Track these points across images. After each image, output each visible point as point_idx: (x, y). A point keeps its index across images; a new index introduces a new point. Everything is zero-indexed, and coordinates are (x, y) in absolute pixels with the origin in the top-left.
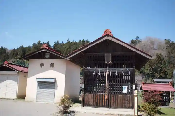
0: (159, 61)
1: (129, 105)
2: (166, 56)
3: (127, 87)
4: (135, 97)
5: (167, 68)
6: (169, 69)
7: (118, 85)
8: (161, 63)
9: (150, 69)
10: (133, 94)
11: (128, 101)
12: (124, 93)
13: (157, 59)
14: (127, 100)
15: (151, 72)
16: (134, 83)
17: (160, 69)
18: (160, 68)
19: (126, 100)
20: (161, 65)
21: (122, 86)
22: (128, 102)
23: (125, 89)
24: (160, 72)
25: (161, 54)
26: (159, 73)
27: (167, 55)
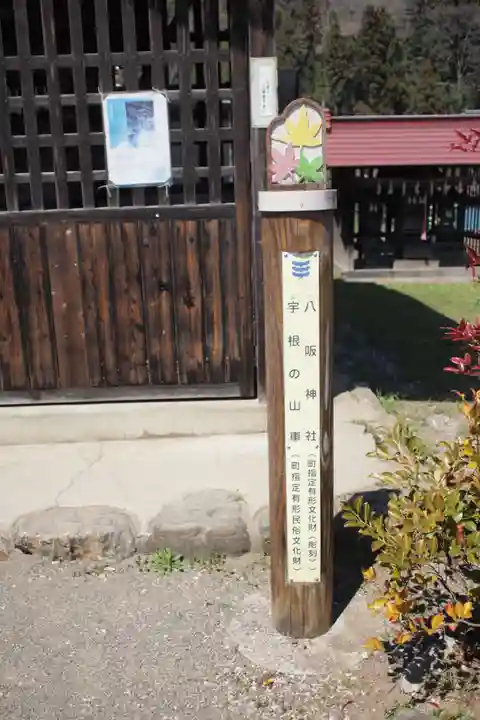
0: (375, 42)
1: (206, 351)
2: (405, 21)
3: (159, 100)
4: (288, 261)
5: (406, 75)
6: (414, 83)
7: (27, 84)
8: (383, 54)
9: (337, 81)
10: (251, 201)
11: (190, 303)
12: (126, 193)
13: (365, 35)
14: (177, 288)
15: (339, 99)
16: (257, 36)
17: (379, 83)
18: (378, 78)
19: (161, 286)
20: (384, 62)
21: (91, 98)
22: (182, 307)
23: (143, 136)
24: (377, 96)
25: (383, 10)
26: (372, 101)
27: (409, 17)
